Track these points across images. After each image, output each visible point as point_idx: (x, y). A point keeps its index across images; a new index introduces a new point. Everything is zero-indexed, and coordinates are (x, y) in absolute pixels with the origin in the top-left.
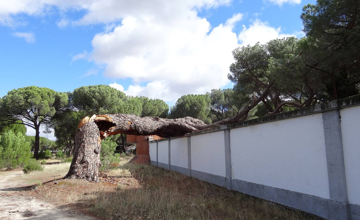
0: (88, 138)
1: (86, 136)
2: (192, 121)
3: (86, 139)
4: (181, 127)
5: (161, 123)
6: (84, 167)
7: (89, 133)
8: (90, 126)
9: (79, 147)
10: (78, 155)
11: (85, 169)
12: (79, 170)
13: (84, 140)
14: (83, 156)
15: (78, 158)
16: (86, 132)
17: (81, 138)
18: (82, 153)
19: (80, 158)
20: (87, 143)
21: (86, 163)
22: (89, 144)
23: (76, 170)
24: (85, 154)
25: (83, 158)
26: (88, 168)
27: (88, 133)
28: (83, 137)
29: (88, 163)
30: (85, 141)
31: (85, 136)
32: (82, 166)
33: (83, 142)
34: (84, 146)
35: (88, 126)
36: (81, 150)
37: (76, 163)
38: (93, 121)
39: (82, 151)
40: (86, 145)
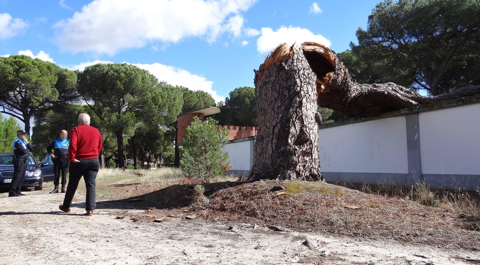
0: (305, 86)
1: (301, 82)
2: (402, 90)
3: (302, 89)
4: (388, 98)
5: (358, 88)
6: (305, 154)
7: (304, 76)
8: (303, 61)
9: (290, 105)
10: (289, 123)
11: (307, 159)
12: (300, 159)
13: (299, 89)
14: (301, 128)
15: (291, 131)
16: (298, 73)
17: (290, 86)
18: (299, 119)
19: (296, 131)
20: (305, 98)
21: (309, 142)
22: (308, 100)
23: (295, 158)
24: (305, 123)
25: (301, 130)
26: (312, 156)
27: (302, 76)
28: (296, 83)
29: (311, 143)
30: (302, 92)
31: (298, 80)
32: (301, 150)
33: (298, 94)
34: (301, 103)
35: (298, 59)
36: (296, 112)
37: (290, 141)
38: (302, 51)
39: (297, 115)
40: (304, 100)
